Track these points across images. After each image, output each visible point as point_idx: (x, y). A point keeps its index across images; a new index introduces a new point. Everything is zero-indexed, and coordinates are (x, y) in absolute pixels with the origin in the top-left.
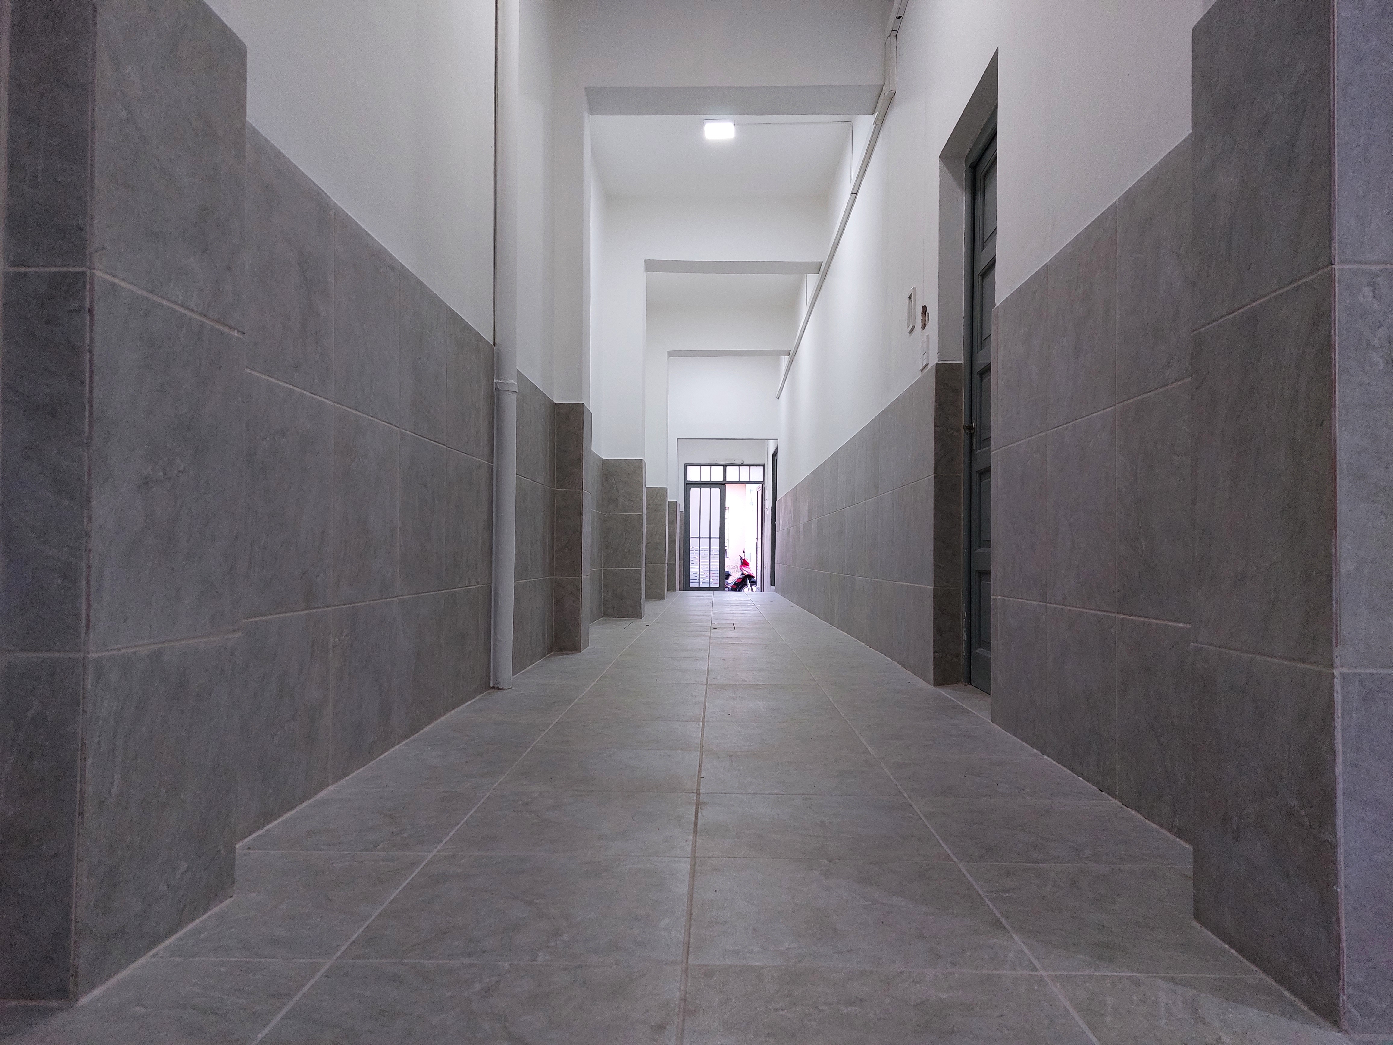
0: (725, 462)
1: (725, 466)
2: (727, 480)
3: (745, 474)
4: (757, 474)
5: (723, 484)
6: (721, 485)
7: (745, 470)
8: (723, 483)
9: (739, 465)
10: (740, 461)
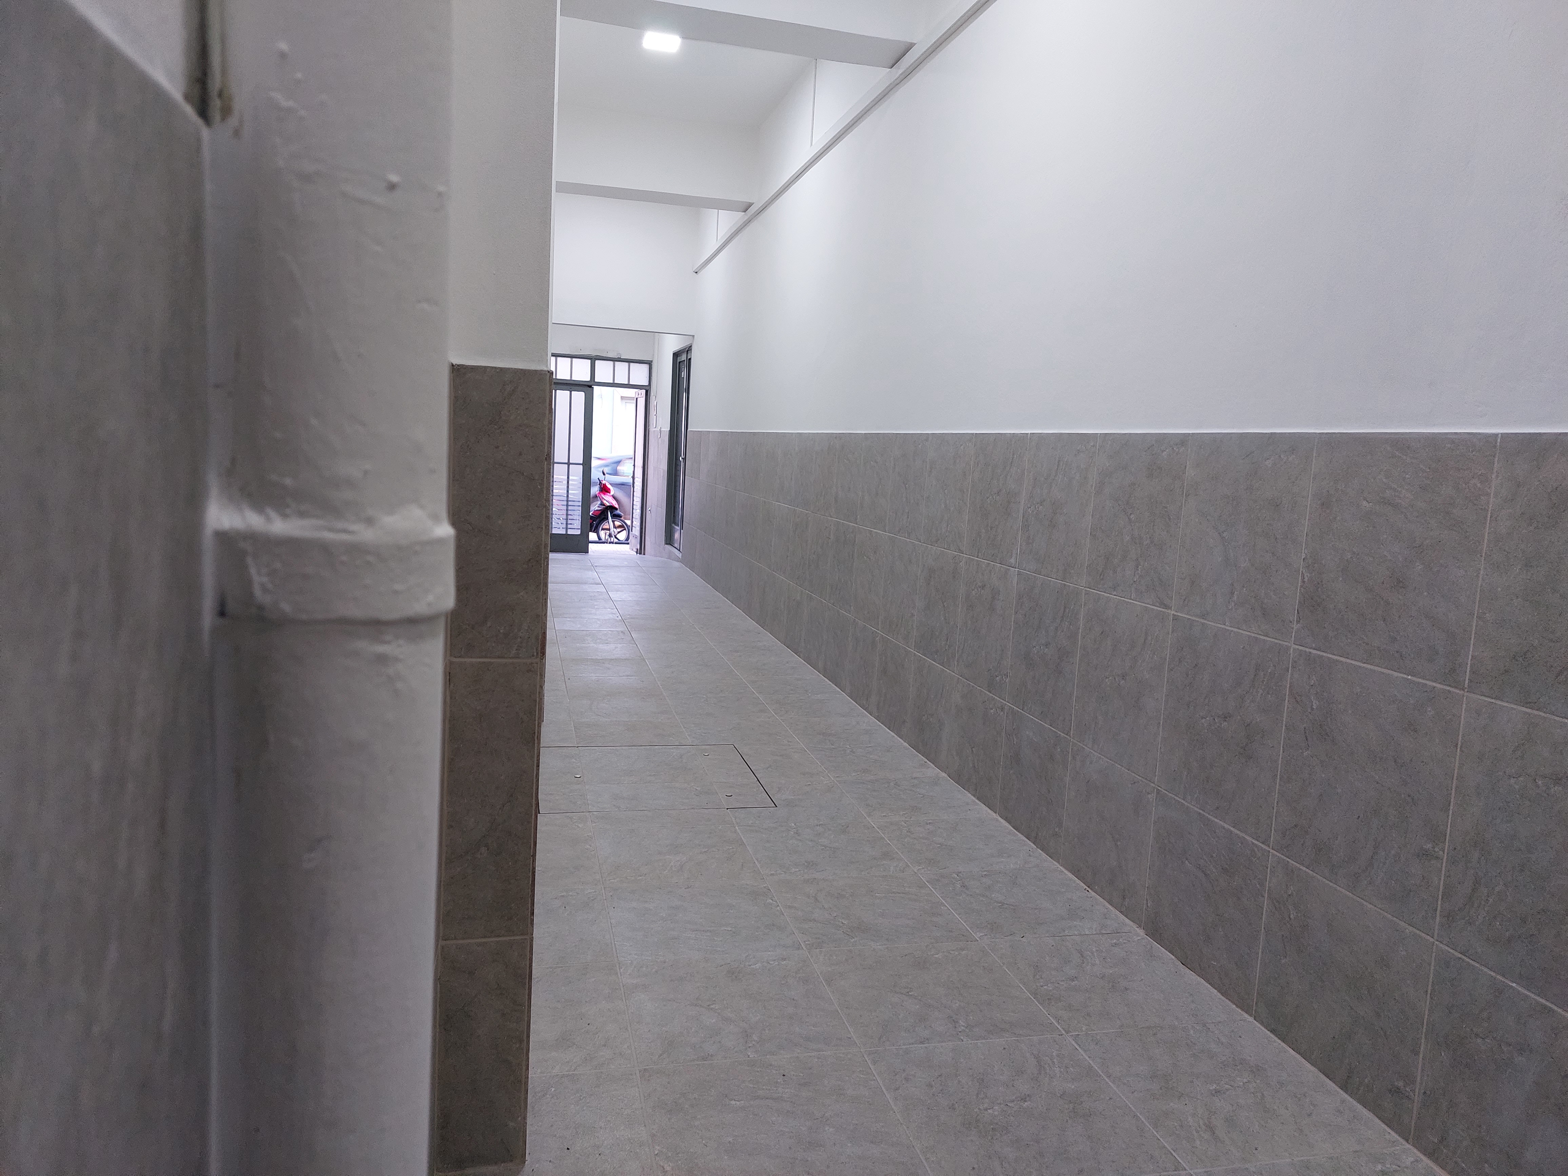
0: (594, 354)
1: (593, 359)
2: (596, 381)
3: (622, 373)
4: (639, 375)
5: (590, 387)
6: (587, 387)
7: (622, 367)
8: (589, 384)
9: (614, 360)
10: (616, 354)
